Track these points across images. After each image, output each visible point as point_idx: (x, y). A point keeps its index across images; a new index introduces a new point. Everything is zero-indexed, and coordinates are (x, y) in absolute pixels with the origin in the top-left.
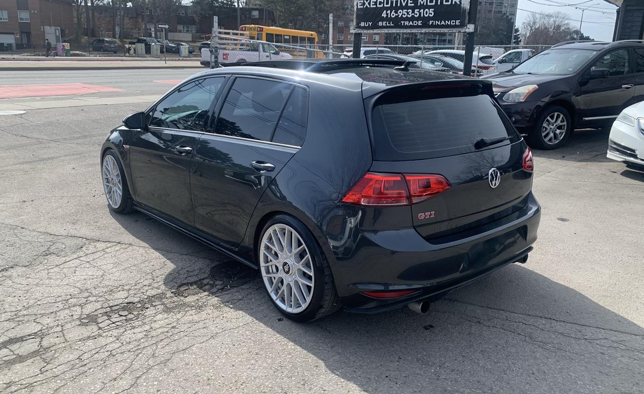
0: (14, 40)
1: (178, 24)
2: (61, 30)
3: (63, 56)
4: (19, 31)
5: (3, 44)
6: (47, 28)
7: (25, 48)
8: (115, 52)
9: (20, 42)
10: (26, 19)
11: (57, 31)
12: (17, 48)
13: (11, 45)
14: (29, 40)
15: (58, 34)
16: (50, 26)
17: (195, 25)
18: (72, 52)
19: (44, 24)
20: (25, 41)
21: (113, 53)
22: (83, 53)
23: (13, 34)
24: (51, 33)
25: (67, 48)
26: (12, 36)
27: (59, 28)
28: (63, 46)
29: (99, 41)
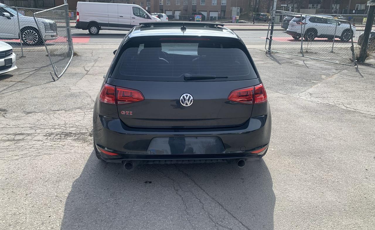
0: (217, 15)
1: (310, 3)
2: (240, 9)
3: (235, 23)
4: (220, 10)
5: (213, 17)
6: (234, 8)
7: (222, 19)
8: (265, 21)
9: (220, 16)
10: (225, 4)
11: (238, 10)
12: (218, 19)
13: (216, 17)
14: (224, 15)
15: (238, 11)
16: (235, 7)
17: (320, 4)
18: (239, 21)
19: (232, 6)
20: (222, 15)
21: (264, 21)
22: (245, 21)
23: (218, 11)
24: (235, 11)
25: (237, 19)
26: (217, 13)
27: (240, 8)
28: (236, 17)
29: (258, 14)
